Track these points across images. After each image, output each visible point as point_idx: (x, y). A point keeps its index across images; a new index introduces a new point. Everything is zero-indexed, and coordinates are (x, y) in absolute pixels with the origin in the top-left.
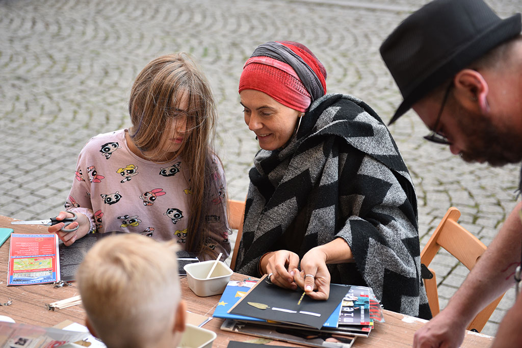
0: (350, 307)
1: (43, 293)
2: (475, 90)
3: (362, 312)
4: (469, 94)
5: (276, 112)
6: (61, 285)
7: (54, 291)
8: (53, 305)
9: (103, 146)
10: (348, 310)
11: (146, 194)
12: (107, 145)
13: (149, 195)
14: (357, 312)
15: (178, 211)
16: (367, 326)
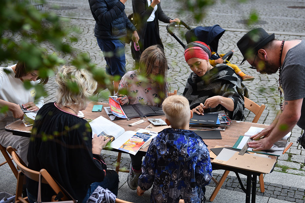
0: (221, 119)
1: (124, 122)
2: (263, 54)
3: (225, 120)
4: (262, 55)
5: (201, 63)
6: (129, 119)
7: (127, 121)
8: (130, 125)
9: (131, 75)
10: (221, 120)
11: (146, 90)
12: (132, 74)
13: (147, 90)
14: (224, 120)
15: (156, 94)
16: (228, 123)
